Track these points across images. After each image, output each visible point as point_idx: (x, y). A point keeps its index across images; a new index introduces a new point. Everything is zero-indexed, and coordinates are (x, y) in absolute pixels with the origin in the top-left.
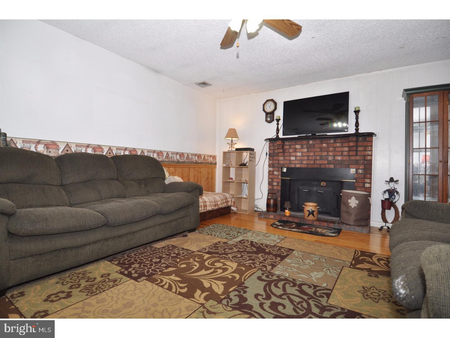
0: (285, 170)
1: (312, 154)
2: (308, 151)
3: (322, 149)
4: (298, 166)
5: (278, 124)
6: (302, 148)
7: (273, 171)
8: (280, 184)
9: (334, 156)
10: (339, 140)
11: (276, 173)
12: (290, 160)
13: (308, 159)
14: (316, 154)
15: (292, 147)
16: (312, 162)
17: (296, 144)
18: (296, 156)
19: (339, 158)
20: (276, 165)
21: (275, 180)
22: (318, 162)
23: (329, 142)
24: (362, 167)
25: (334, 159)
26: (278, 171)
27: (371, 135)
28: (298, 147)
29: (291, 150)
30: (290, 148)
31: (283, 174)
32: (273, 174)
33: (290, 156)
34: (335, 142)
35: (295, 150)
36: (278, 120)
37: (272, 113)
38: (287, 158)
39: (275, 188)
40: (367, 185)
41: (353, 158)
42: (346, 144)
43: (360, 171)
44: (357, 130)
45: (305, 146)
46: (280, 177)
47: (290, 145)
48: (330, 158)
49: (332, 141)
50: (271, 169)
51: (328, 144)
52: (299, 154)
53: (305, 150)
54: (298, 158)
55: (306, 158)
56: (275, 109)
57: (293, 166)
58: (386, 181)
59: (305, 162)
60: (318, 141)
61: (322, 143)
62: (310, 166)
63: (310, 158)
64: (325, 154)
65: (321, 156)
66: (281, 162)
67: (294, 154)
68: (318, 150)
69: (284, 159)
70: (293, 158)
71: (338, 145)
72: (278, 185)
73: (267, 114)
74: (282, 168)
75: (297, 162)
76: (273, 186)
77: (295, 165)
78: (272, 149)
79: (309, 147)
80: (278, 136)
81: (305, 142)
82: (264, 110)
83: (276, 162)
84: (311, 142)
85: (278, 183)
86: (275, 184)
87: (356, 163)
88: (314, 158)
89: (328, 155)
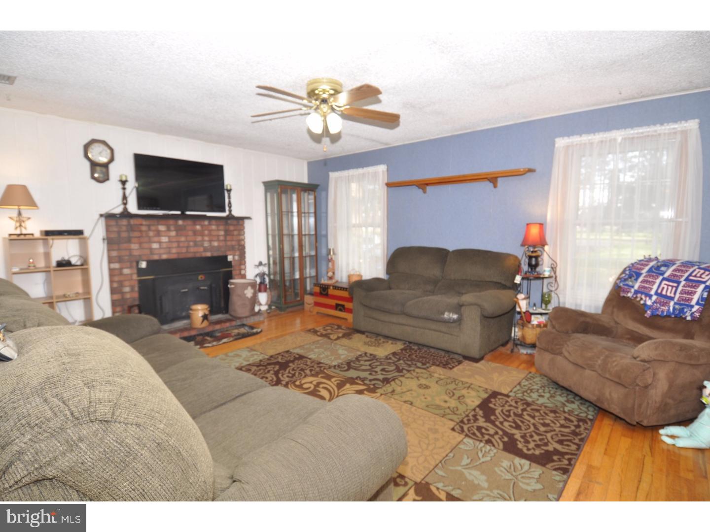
0: (143, 265)
1: (183, 239)
2: (177, 235)
3: (195, 233)
4: (164, 257)
5: (124, 189)
6: (169, 230)
7: (121, 269)
8: (136, 289)
9: (210, 241)
10: (214, 222)
11: (126, 271)
12: (151, 249)
13: (178, 247)
14: (189, 238)
15: (153, 228)
16: (184, 250)
17: (158, 224)
18: (160, 243)
19: (216, 244)
20: (126, 258)
21: (127, 283)
22: (192, 250)
23: (202, 223)
24: (237, 253)
25: (210, 245)
26: (131, 267)
27: (242, 219)
28: (162, 228)
29: (151, 234)
30: (149, 230)
31: (140, 272)
32: (121, 274)
33: (150, 242)
34: (210, 224)
35: (158, 233)
36: (124, 183)
37: (106, 166)
38: (146, 245)
39: (128, 296)
40: (243, 272)
41: (229, 243)
42: (222, 227)
43: (237, 258)
44: (230, 211)
45: (172, 228)
46: (135, 277)
47: (149, 226)
48: (206, 244)
49: (206, 223)
50: (116, 266)
51: (202, 226)
52: (165, 239)
53: (173, 233)
54: (164, 245)
55: (175, 245)
56: (112, 159)
57: (156, 257)
58: (256, 266)
59: (174, 251)
60: (189, 222)
61: (195, 224)
62: (181, 256)
63: (181, 245)
64: (199, 238)
65: (195, 242)
66: (136, 253)
67: (156, 239)
68: (190, 233)
69: (141, 248)
70: (155, 246)
71: (214, 227)
72: (132, 290)
73: (94, 165)
74: (137, 263)
75: (162, 251)
76: (123, 293)
77: (160, 256)
78: (114, 231)
79: (179, 229)
80: (125, 209)
81: (171, 222)
82: (86, 156)
83: (124, 253)
84: (180, 222)
85: (132, 287)
86: (127, 289)
87: (232, 248)
88: (186, 244)
89: (203, 240)
